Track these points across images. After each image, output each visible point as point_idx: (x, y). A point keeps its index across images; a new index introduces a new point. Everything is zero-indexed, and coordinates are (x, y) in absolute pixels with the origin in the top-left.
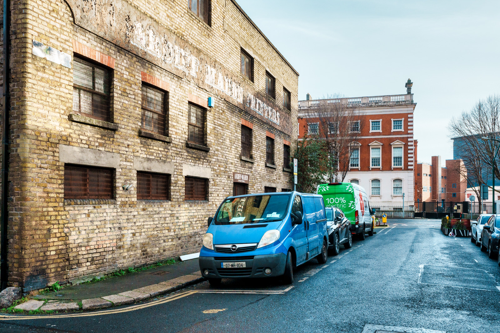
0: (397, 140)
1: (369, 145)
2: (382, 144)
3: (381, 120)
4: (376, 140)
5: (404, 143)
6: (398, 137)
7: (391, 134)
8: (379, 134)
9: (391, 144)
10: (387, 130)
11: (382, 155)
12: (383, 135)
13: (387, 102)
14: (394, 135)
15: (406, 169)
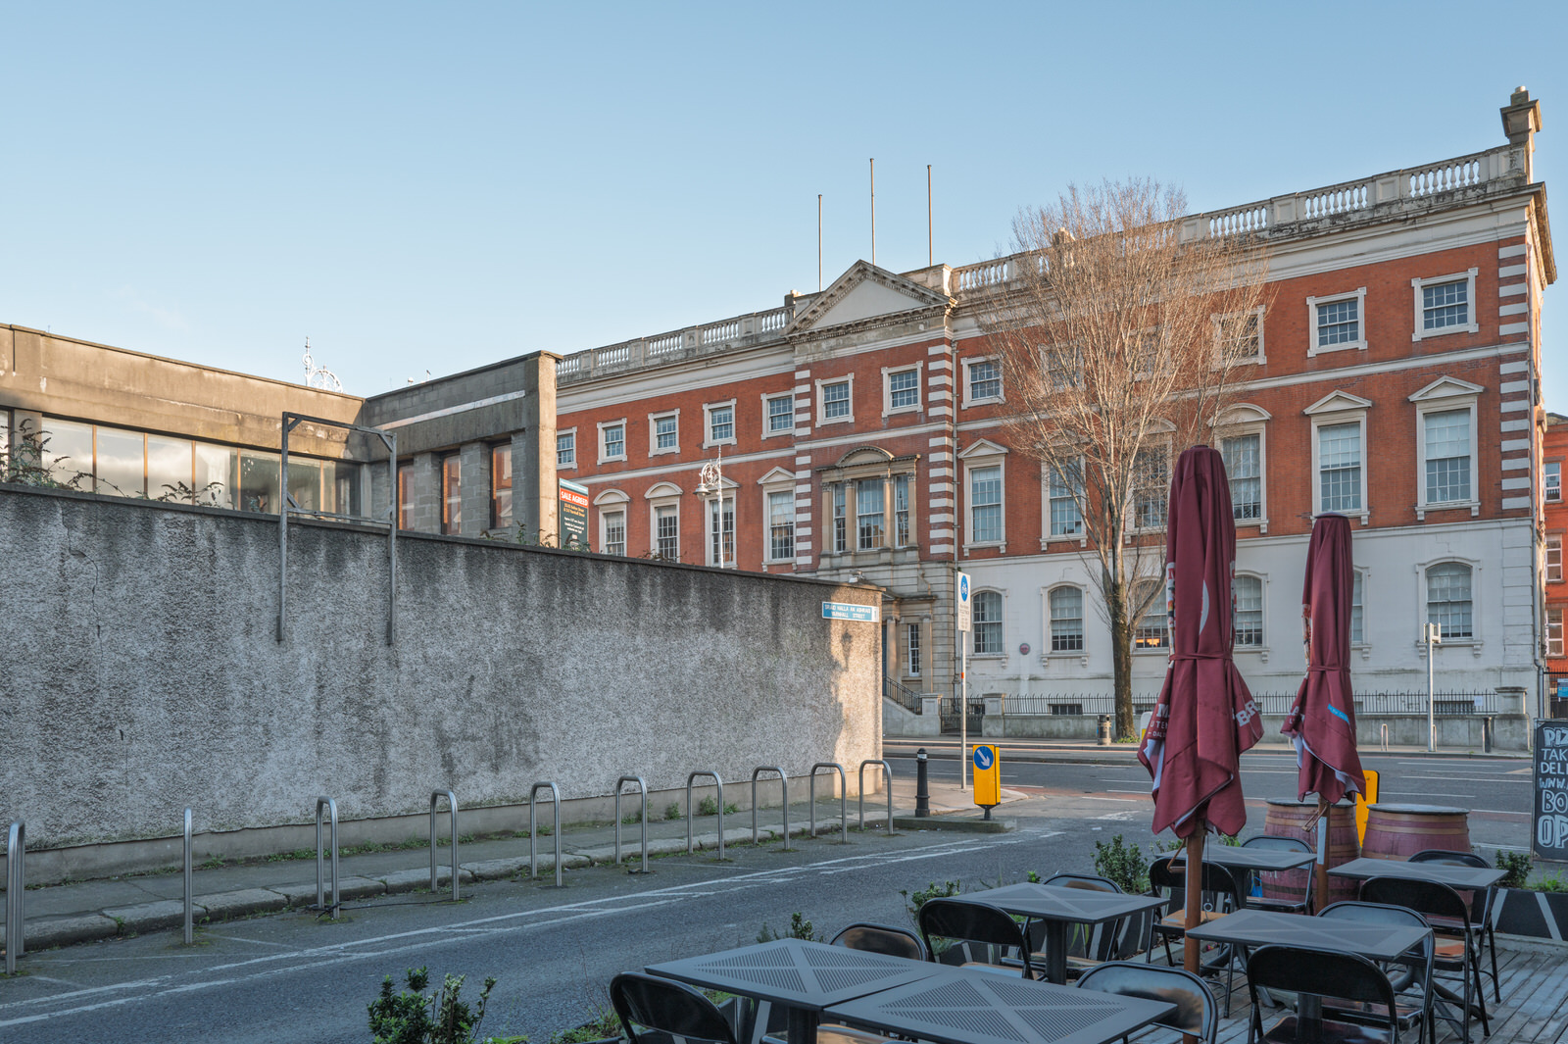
0: (1441, 375)
1: (1308, 411)
2: (1367, 403)
3: (1361, 293)
4: (1341, 388)
5: (1478, 389)
6: (1445, 365)
7: (1409, 350)
8: (1353, 358)
9: (1413, 398)
10: (1390, 338)
11: (1369, 454)
12: (1374, 361)
13: (1389, 204)
14: (1425, 354)
15: (1492, 509)
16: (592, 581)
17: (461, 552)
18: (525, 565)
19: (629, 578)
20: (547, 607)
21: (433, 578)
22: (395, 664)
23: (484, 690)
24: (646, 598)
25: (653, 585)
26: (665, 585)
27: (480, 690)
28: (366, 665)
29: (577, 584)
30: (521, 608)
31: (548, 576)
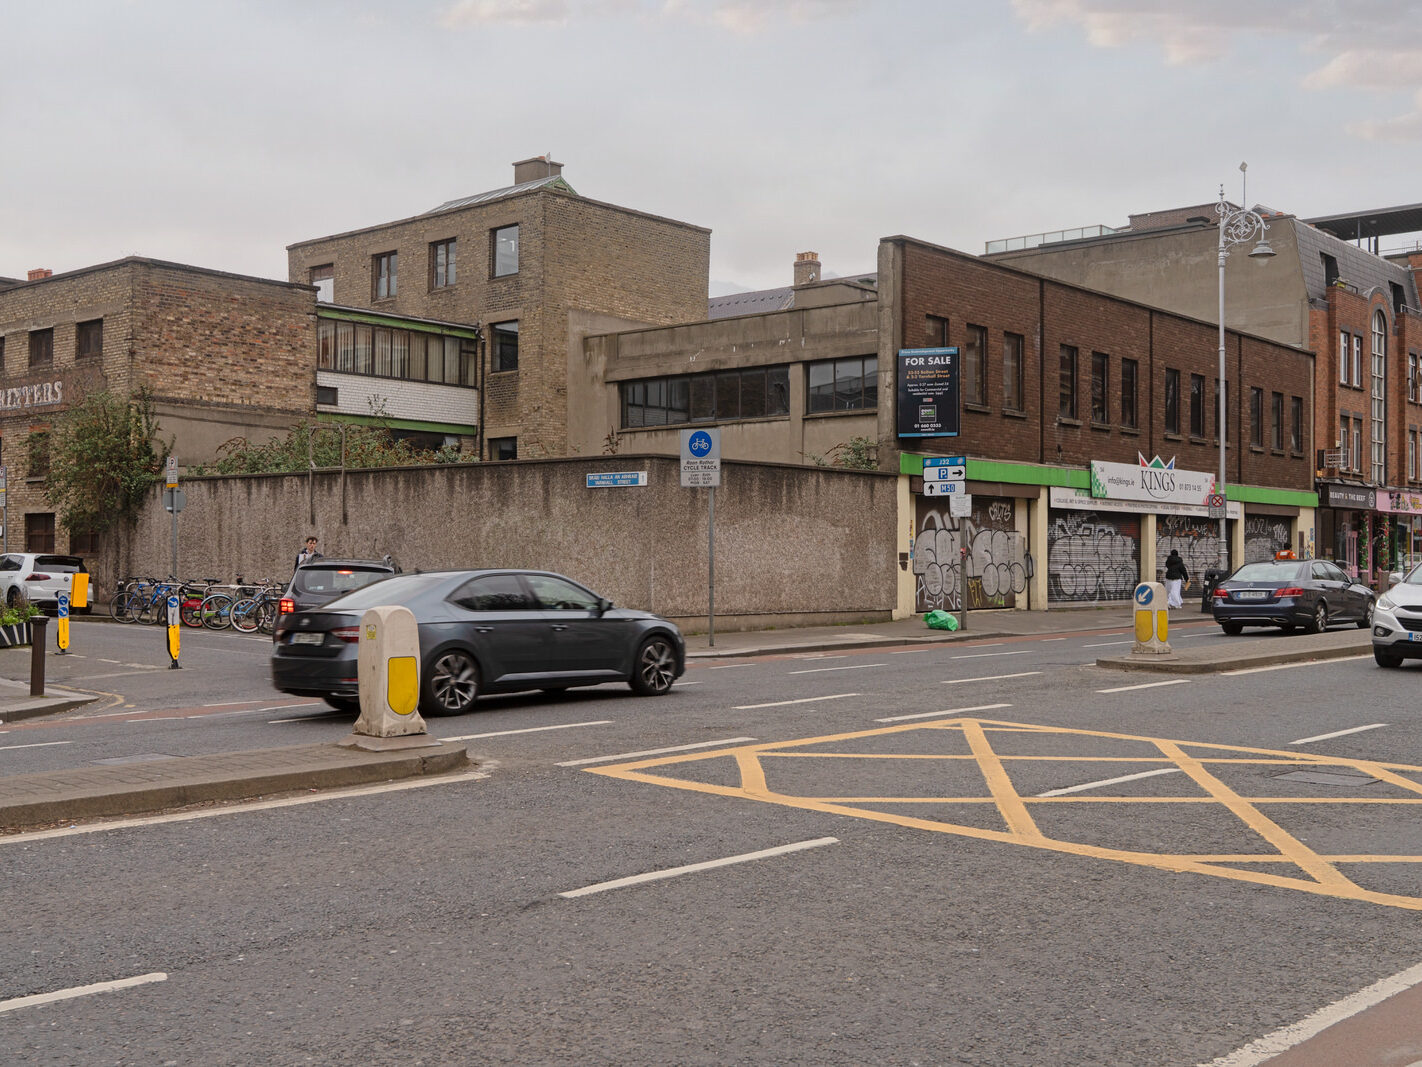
16: (429, 481)
17: (371, 476)
18: (397, 477)
19: (447, 477)
20: (407, 499)
21: (361, 490)
22: (348, 534)
23: (380, 546)
24: (458, 489)
25: (461, 480)
26: (468, 478)
27: (379, 546)
28: (339, 533)
29: (420, 484)
30: (395, 501)
31: (407, 482)
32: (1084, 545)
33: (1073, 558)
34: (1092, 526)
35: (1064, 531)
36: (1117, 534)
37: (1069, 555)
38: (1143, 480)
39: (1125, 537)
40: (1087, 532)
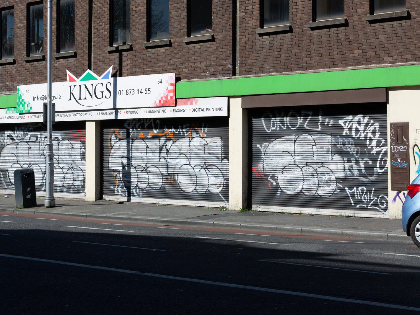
32: (30, 148)
33: (21, 159)
34: (38, 134)
35: (12, 139)
36: (64, 139)
37: (17, 156)
38: (71, 93)
39: (72, 142)
40: (34, 139)
